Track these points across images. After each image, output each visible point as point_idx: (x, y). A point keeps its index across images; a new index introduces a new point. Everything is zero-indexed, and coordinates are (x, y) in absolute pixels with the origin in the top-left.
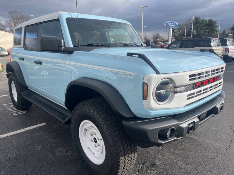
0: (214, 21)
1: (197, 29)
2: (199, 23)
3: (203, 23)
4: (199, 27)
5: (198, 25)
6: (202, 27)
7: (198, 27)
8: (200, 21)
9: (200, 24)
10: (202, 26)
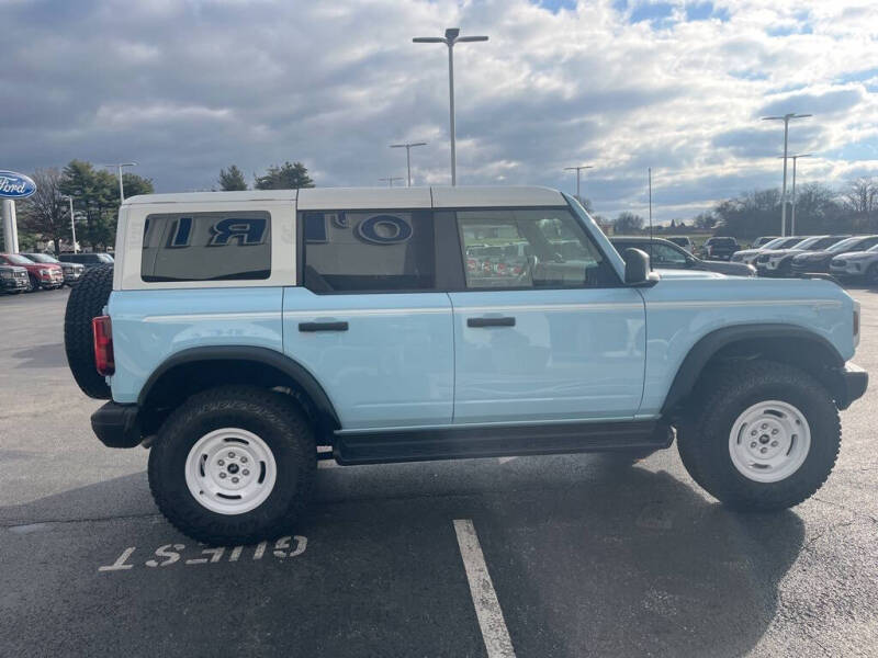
0: (143, 179)
1: (88, 205)
2: (90, 183)
3: (104, 186)
4: (95, 198)
5: (89, 191)
6: (103, 200)
7: (89, 196)
8: (93, 178)
9: (96, 189)
10: (104, 196)
